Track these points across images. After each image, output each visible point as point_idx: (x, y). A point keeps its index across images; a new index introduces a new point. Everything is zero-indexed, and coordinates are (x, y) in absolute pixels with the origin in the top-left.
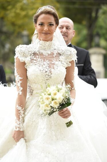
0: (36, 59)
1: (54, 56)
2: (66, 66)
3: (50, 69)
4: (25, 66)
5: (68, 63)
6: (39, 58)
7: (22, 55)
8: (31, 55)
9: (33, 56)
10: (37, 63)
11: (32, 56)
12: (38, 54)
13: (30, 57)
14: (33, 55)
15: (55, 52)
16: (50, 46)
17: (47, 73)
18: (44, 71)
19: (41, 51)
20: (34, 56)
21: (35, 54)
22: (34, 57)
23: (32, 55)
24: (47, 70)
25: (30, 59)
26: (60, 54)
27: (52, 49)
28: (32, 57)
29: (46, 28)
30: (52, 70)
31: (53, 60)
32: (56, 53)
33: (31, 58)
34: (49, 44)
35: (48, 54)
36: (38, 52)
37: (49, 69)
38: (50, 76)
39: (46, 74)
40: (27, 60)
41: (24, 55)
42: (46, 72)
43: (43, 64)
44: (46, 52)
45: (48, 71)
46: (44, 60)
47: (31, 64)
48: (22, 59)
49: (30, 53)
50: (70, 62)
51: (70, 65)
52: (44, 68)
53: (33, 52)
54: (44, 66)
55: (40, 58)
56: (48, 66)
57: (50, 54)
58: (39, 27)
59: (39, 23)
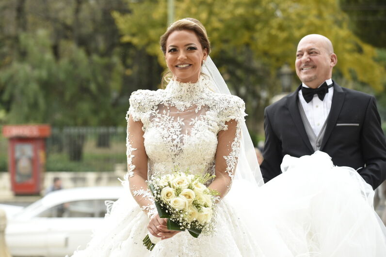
0: (160, 117)
1: (196, 111)
2: (217, 129)
3: (182, 135)
4: (143, 128)
5: (223, 124)
6: (166, 114)
7: (136, 109)
8: (153, 108)
9: (156, 110)
10: (160, 124)
11: (154, 110)
12: (166, 107)
13: (151, 112)
14: (156, 108)
15: (200, 104)
16: (191, 93)
17: (175, 142)
18: (170, 139)
19: (174, 102)
20: (158, 111)
21: (160, 107)
22: (158, 113)
24: (175, 137)
25: (149, 116)
26: (209, 107)
27: (196, 98)
28: (154, 112)
29: (182, 55)
30: (186, 137)
31: (192, 119)
32: (202, 106)
33: (151, 114)
34: (189, 88)
35: (186, 107)
36: (166, 104)
37: (179, 136)
38: (180, 147)
39: (172, 144)
40: (144, 117)
41: (141, 108)
42: (173, 140)
43: (170, 125)
44: (182, 103)
45: (178, 140)
46: (175, 119)
47: (151, 124)
48: (136, 116)
49: (152, 104)
50: (226, 123)
51: (226, 128)
52: (170, 134)
53: (157, 103)
54: (172, 130)
55: (168, 114)
56: (180, 129)
57: (190, 108)
58: (169, 56)
59: (169, 48)
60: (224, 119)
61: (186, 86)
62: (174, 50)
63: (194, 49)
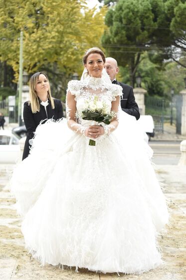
0: (85, 93)
1: (102, 91)
2: (112, 100)
4: (75, 99)
5: (114, 97)
7: (73, 89)
12: (87, 89)
13: (80, 91)
15: (103, 88)
16: (99, 82)
19: (91, 86)
20: (84, 90)
21: (84, 88)
23: (82, 89)
25: (80, 93)
26: (107, 90)
27: (100, 85)
28: (82, 91)
29: (96, 65)
31: (100, 95)
35: (97, 89)
36: (87, 87)
40: (77, 93)
41: (75, 89)
44: (95, 87)
46: (92, 94)
47: (81, 97)
48: (73, 92)
49: (80, 87)
50: (116, 97)
51: (115, 100)
55: (89, 92)
57: (99, 89)
58: (89, 65)
59: (88, 62)
60: (115, 95)
61: (97, 79)
62: (91, 63)
63: (101, 62)
